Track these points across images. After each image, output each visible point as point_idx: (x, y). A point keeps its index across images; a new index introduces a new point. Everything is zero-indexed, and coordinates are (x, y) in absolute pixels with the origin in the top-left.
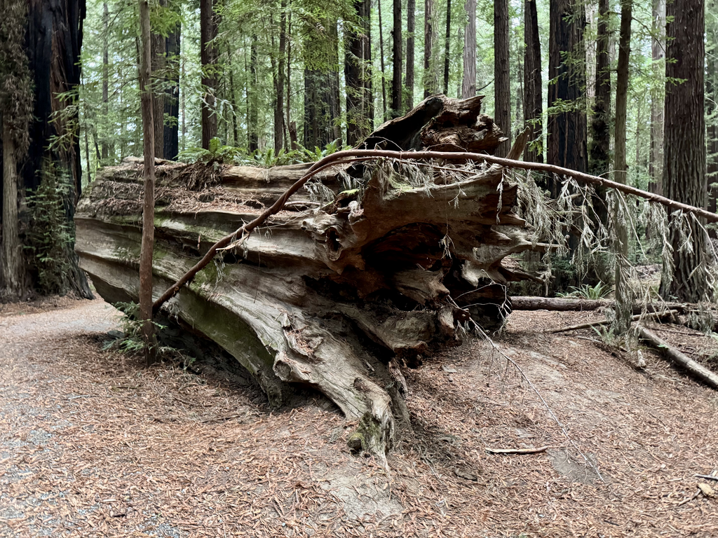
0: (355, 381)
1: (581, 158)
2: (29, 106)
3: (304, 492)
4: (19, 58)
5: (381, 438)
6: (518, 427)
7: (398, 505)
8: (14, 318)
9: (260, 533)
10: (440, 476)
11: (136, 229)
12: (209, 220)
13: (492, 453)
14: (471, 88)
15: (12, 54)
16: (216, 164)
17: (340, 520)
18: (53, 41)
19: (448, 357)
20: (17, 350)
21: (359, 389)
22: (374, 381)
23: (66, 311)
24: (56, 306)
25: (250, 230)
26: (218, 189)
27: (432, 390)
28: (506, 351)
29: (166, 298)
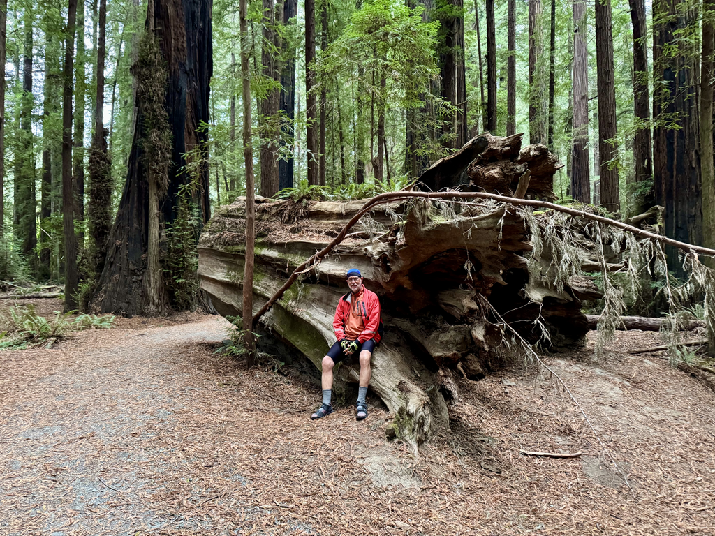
0: (399, 383)
1: (693, 168)
2: (168, 153)
3: (343, 464)
4: (161, 115)
5: (413, 430)
6: (559, 435)
7: (419, 482)
8: (154, 329)
9: (304, 488)
10: (465, 466)
11: (240, 256)
12: (296, 248)
13: (526, 454)
14: (582, 98)
15: (156, 112)
16: (305, 201)
17: (367, 486)
18: (187, 98)
19: (512, 372)
20: (153, 353)
21: (401, 390)
22: (417, 385)
23: (194, 324)
24: (187, 320)
25: (322, 257)
26: (305, 221)
27: (485, 399)
28: (570, 367)
29: (262, 313)
